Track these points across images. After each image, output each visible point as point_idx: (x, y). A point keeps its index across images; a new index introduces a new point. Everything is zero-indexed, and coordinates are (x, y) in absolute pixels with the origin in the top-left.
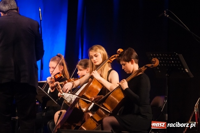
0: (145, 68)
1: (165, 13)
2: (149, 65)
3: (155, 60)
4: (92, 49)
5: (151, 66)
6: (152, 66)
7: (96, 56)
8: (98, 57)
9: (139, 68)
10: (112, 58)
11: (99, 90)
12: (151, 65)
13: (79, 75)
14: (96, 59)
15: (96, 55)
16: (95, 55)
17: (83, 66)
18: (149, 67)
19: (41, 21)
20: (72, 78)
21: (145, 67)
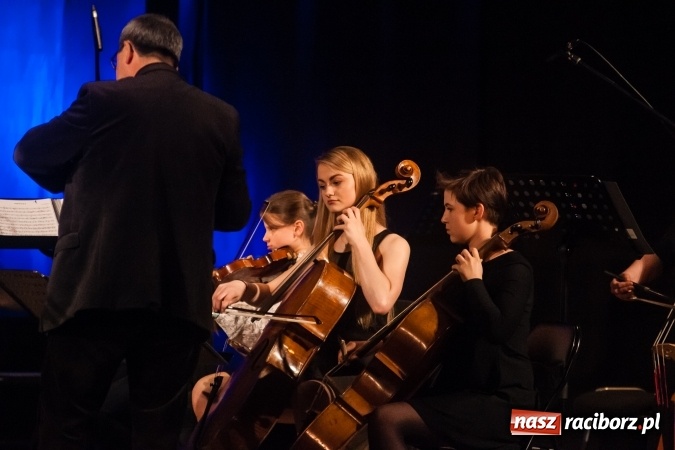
0: (512, 234)
1: (569, 50)
2: (528, 225)
3: (545, 207)
4: (327, 157)
5: (532, 227)
6: (536, 226)
7: (336, 182)
8: (343, 185)
9: (493, 235)
10: (382, 193)
11: (345, 301)
12: (532, 223)
13: (268, 244)
14: (336, 194)
15: (337, 179)
16: (332, 178)
17: (283, 215)
18: (525, 230)
19: (98, 51)
20: (245, 255)
21: (513, 230)
